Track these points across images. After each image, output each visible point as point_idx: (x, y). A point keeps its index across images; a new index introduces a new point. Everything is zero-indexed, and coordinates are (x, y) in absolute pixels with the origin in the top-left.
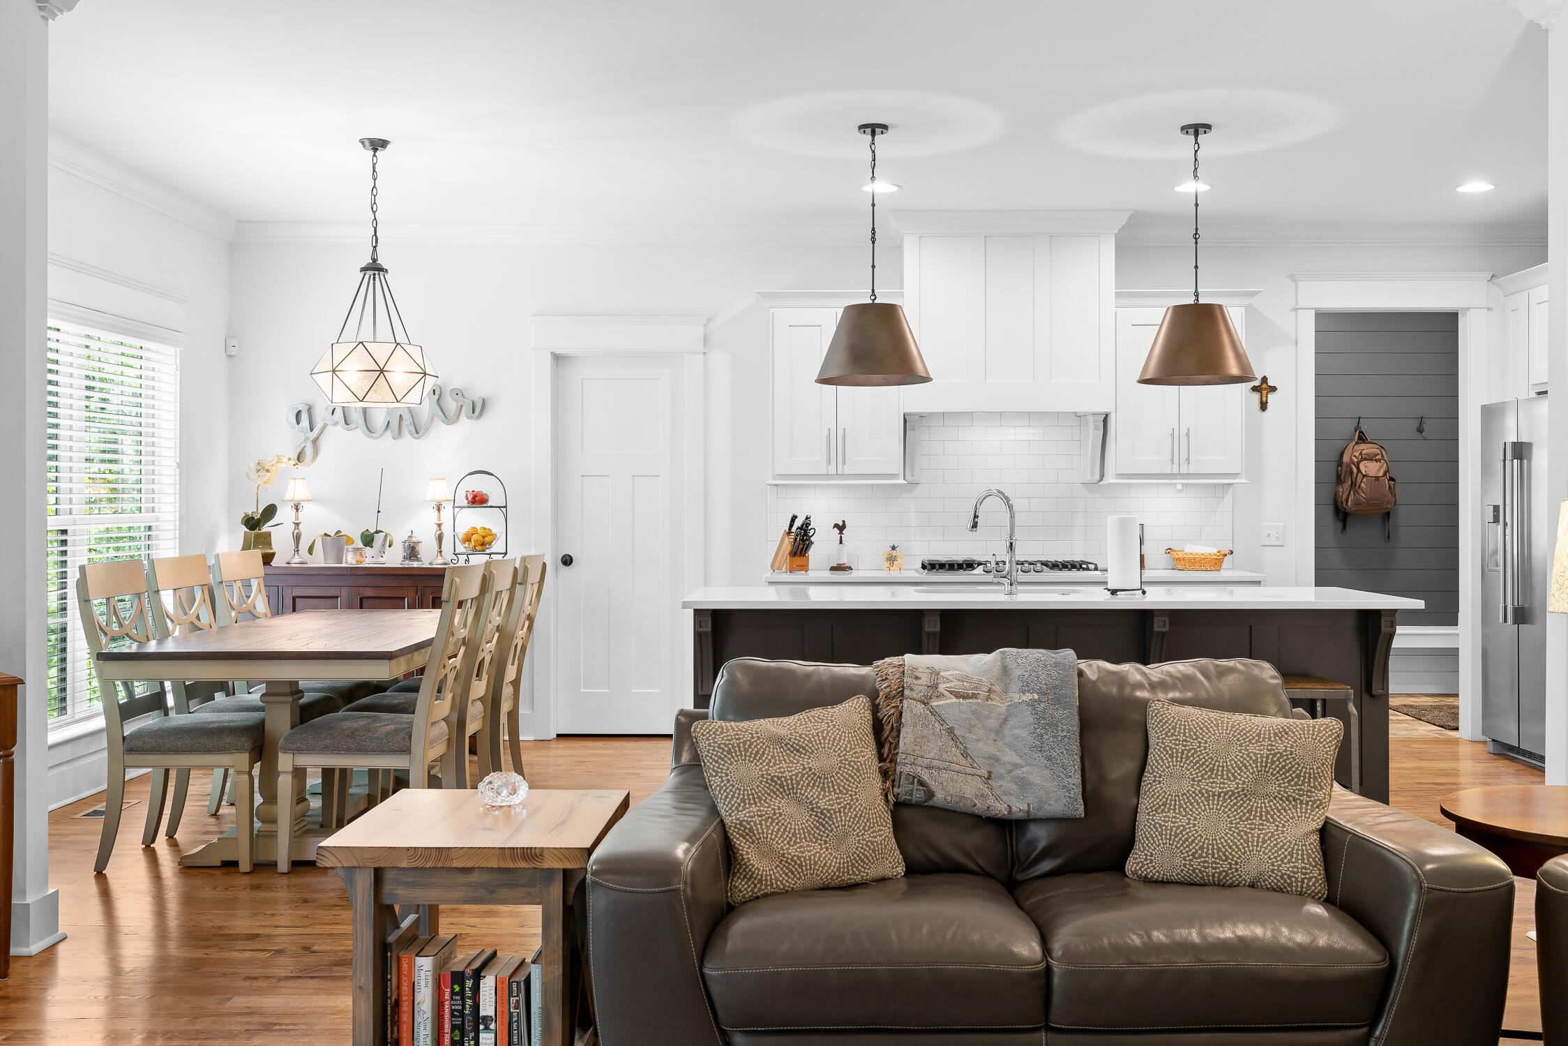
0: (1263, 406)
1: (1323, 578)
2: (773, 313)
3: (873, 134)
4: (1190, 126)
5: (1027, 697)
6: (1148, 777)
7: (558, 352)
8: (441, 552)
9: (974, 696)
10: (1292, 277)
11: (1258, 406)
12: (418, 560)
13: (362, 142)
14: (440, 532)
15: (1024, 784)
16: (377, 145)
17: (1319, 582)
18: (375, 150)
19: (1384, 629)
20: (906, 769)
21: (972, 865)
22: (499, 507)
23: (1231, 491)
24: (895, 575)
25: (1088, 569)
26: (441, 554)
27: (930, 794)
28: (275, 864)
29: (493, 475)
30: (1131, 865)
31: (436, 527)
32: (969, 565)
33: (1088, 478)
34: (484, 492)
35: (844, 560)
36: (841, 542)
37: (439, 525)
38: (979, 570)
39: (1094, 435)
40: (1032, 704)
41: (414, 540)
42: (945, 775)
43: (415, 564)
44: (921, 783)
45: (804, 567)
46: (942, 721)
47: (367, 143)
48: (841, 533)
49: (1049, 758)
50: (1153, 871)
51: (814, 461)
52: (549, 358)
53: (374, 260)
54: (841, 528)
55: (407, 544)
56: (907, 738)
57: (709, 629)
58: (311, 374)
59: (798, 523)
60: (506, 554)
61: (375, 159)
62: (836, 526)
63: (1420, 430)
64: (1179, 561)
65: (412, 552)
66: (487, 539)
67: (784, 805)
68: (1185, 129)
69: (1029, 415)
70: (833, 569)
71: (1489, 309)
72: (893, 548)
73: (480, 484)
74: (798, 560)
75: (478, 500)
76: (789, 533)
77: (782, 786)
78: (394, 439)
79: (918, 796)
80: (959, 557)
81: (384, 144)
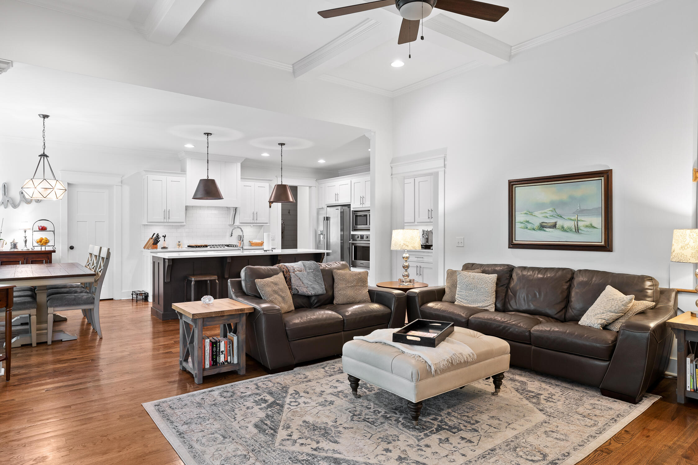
0: (270, 207)
2: (147, 176)
3: (208, 135)
4: (280, 144)
5: (311, 271)
6: (335, 285)
7: (69, 182)
8: (26, 246)
9: (302, 271)
10: (276, 177)
11: (269, 207)
12: (17, 249)
13: (39, 115)
14: (26, 239)
15: (313, 288)
16: (45, 117)
18: (44, 118)
19: (322, 257)
20: (294, 287)
21: (304, 306)
22: (52, 231)
23: (263, 227)
24: (180, 249)
25: (231, 246)
26: (26, 247)
27: (298, 292)
29: (49, 221)
30: (335, 302)
31: (24, 238)
32: (206, 246)
33: (231, 223)
34: (45, 226)
35: (166, 246)
36: (164, 241)
37: (25, 237)
38: (209, 247)
39: (232, 212)
40: (312, 272)
41: (15, 242)
42: (300, 288)
43: (16, 250)
44: (297, 290)
45: (156, 248)
46: (298, 277)
47: (42, 116)
48: (164, 238)
49: (318, 283)
50: (340, 303)
51: (160, 218)
52: (67, 184)
53: (44, 153)
54: (165, 237)
55: (12, 244)
56: (293, 280)
57: (171, 264)
58: (22, 188)
59: (155, 236)
60: (54, 246)
61: (44, 121)
62: (163, 236)
63: (289, 213)
64: (251, 244)
65: (15, 246)
66: (48, 241)
67: (276, 296)
68: (279, 144)
69: (215, 207)
70: (162, 248)
71: (316, 187)
72: (179, 242)
73: (43, 224)
74: (155, 246)
75: (43, 229)
76: (152, 238)
77: (275, 292)
78: (5, 208)
79: (296, 292)
80: (203, 244)
81: (47, 116)
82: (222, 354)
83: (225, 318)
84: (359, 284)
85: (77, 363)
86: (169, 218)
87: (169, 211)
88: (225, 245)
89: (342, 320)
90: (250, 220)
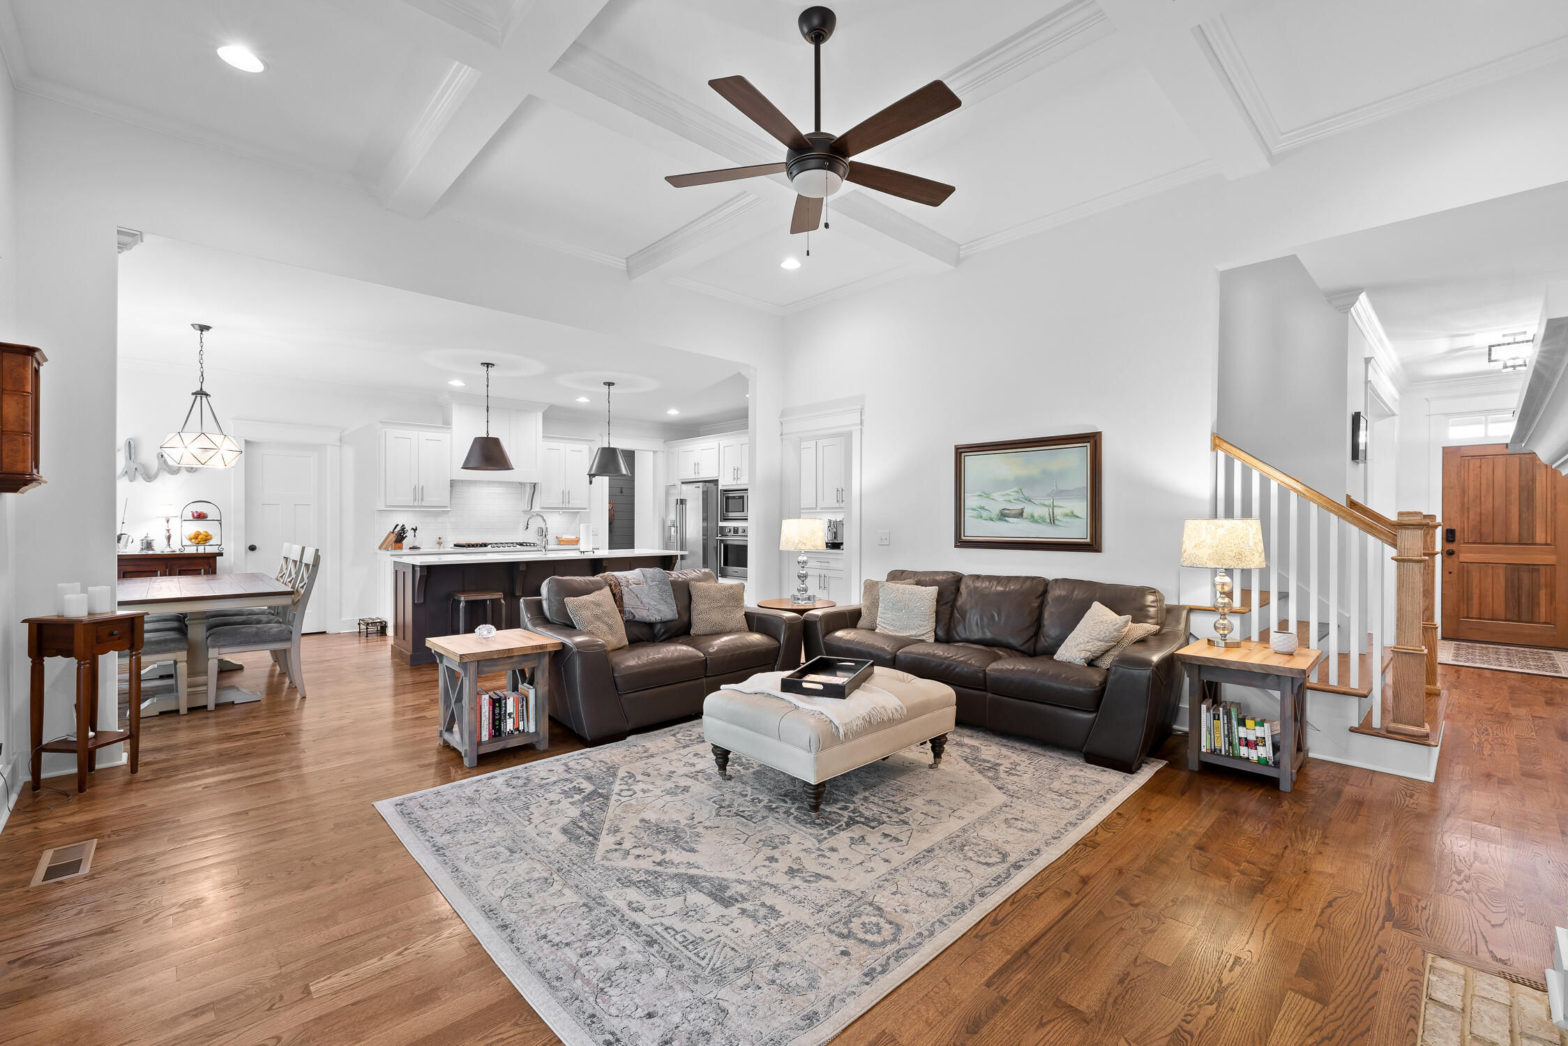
0: (591, 483)
1: (612, 546)
2: (385, 432)
3: (488, 367)
4: (607, 383)
5: (654, 583)
6: (693, 605)
7: (248, 439)
8: (169, 545)
9: (640, 584)
10: (600, 435)
11: (589, 482)
12: (153, 550)
13: (193, 325)
14: (168, 534)
15: (659, 611)
16: (203, 328)
17: (610, 548)
18: (202, 331)
19: (674, 561)
20: (627, 609)
21: (644, 639)
22: (218, 520)
23: (579, 515)
24: (442, 550)
25: (527, 545)
26: (169, 547)
27: (634, 617)
28: (205, 707)
29: (211, 503)
30: (692, 632)
31: (166, 532)
32: (485, 545)
33: (526, 509)
34: (205, 512)
35: (417, 544)
36: (415, 536)
37: (168, 530)
38: (490, 546)
39: (528, 491)
40: (656, 585)
41: (149, 539)
42: (638, 610)
43: (151, 552)
44: (632, 613)
45: (401, 548)
46: (633, 593)
47: (197, 327)
48: (415, 532)
49: (666, 602)
50: (700, 633)
51: (408, 500)
52: (244, 441)
53: (201, 389)
54: (415, 530)
55: (144, 541)
56: (626, 599)
58: (161, 448)
59: (398, 528)
60: (221, 545)
61: (202, 335)
62: (413, 529)
63: (621, 492)
64: (560, 541)
65: (149, 545)
66: (208, 538)
67: (599, 623)
68: (605, 383)
69: (500, 483)
70: (410, 548)
71: (664, 452)
72: (440, 539)
73: (201, 508)
74: (398, 545)
75: (201, 517)
76: (393, 532)
77: (598, 618)
78: (131, 481)
79: (631, 617)
80: (481, 542)
81: (208, 328)
82: (510, 717)
83: (514, 660)
84: (731, 604)
85: (260, 740)
86: (422, 499)
87: (422, 489)
88: (517, 544)
89: (704, 660)
90: (557, 503)
